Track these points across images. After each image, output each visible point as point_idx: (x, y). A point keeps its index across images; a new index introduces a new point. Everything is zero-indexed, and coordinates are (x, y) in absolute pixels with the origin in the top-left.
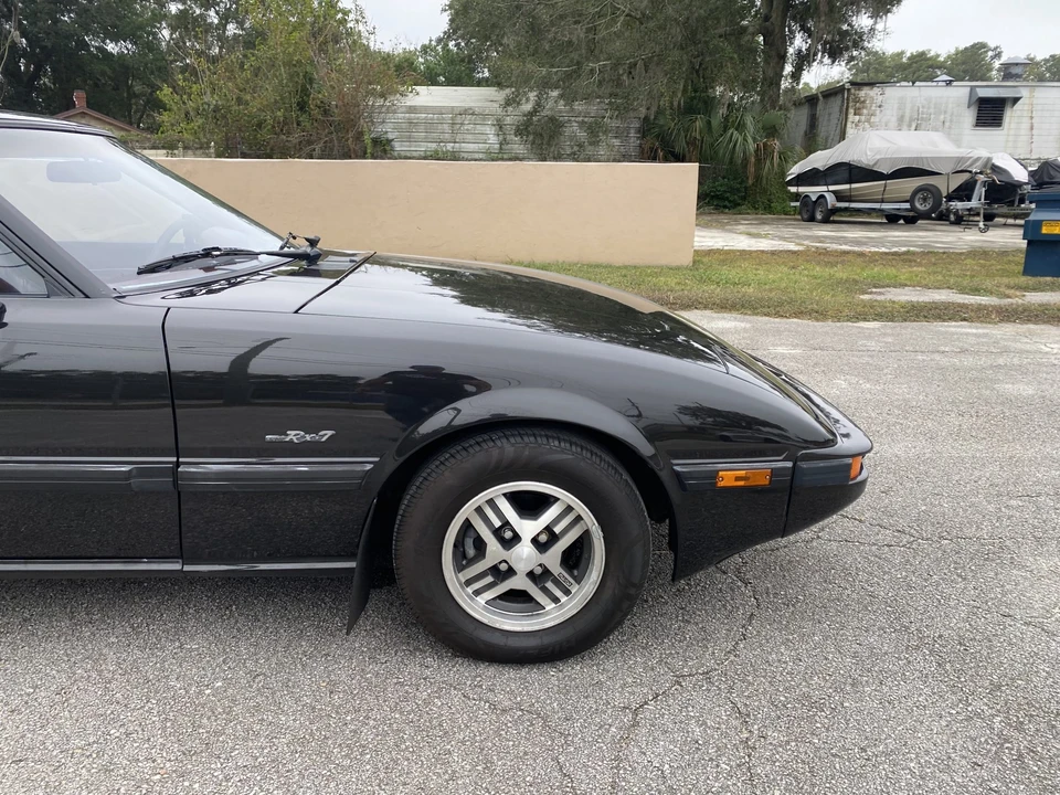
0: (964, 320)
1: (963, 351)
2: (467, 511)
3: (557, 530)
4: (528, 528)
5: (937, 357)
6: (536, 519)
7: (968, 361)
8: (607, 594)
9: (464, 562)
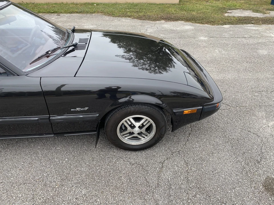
0: (252, 24)
1: (251, 37)
2: (123, 121)
3: (144, 124)
4: (137, 124)
5: (243, 39)
6: (139, 122)
7: (251, 41)
8: (156, 137)
9: (122, 131)
